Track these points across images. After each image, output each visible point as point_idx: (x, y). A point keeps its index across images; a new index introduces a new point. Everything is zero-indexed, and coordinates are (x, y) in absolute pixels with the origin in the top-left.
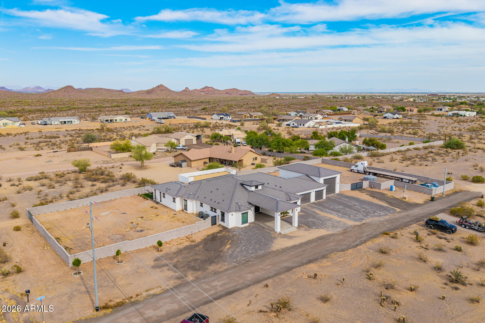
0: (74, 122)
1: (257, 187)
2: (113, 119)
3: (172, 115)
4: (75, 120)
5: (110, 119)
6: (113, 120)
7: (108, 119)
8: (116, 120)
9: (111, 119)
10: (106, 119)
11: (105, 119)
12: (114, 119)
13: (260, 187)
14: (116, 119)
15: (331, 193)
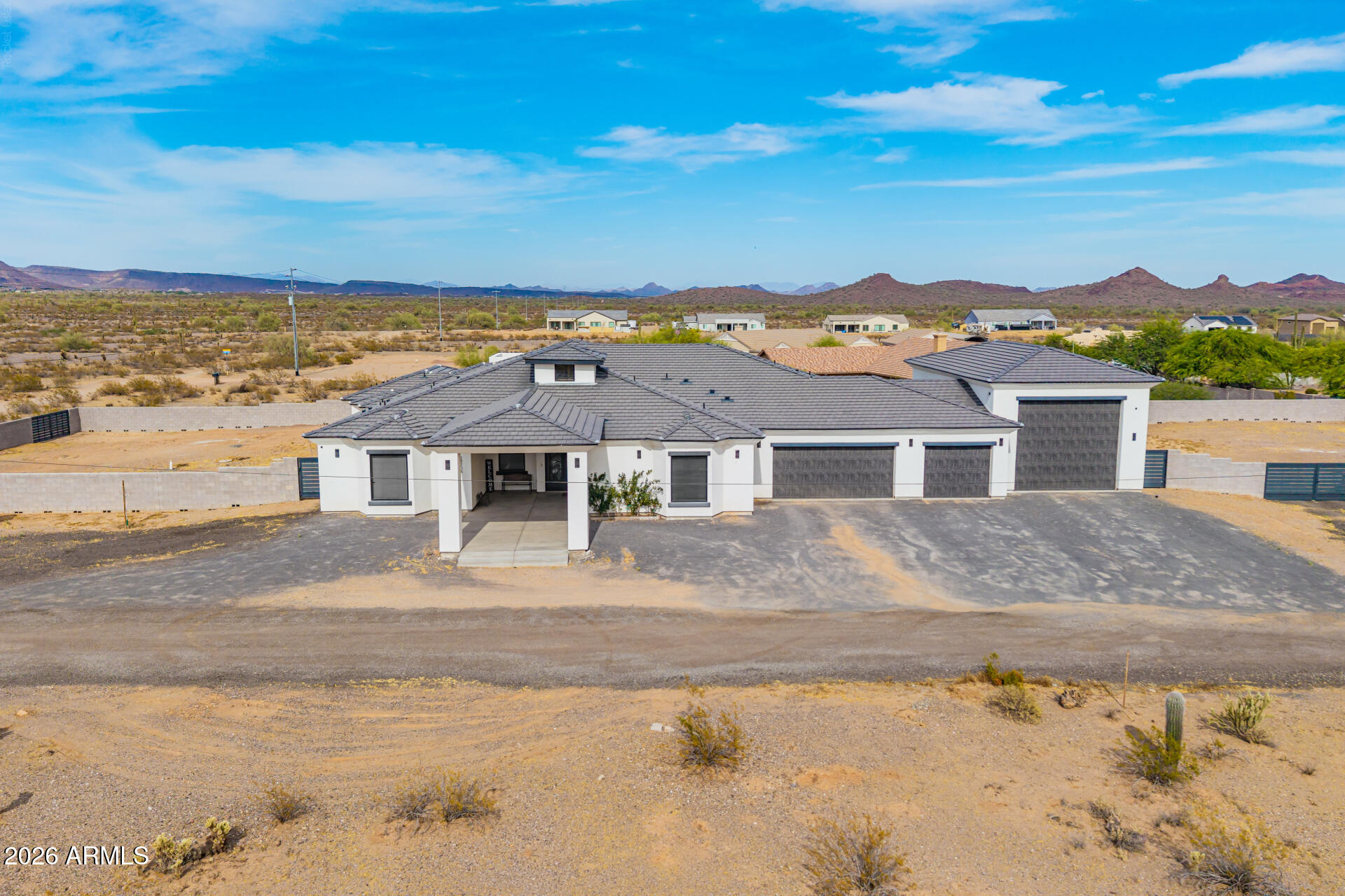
0: (752, 326)
1: (565, 370)
2: (857, 323)
3: (1043, 318)
4: (754, 322)
5: (847, 324)
6: (858, 326)
7: (843, 323)
8: (866, 328)
9: (852, 323)
10: (838, 323)
11: (835, 323)
12: (861, 324)
13: (585, 376)
14: (865, 323)
15: (1078, 484)
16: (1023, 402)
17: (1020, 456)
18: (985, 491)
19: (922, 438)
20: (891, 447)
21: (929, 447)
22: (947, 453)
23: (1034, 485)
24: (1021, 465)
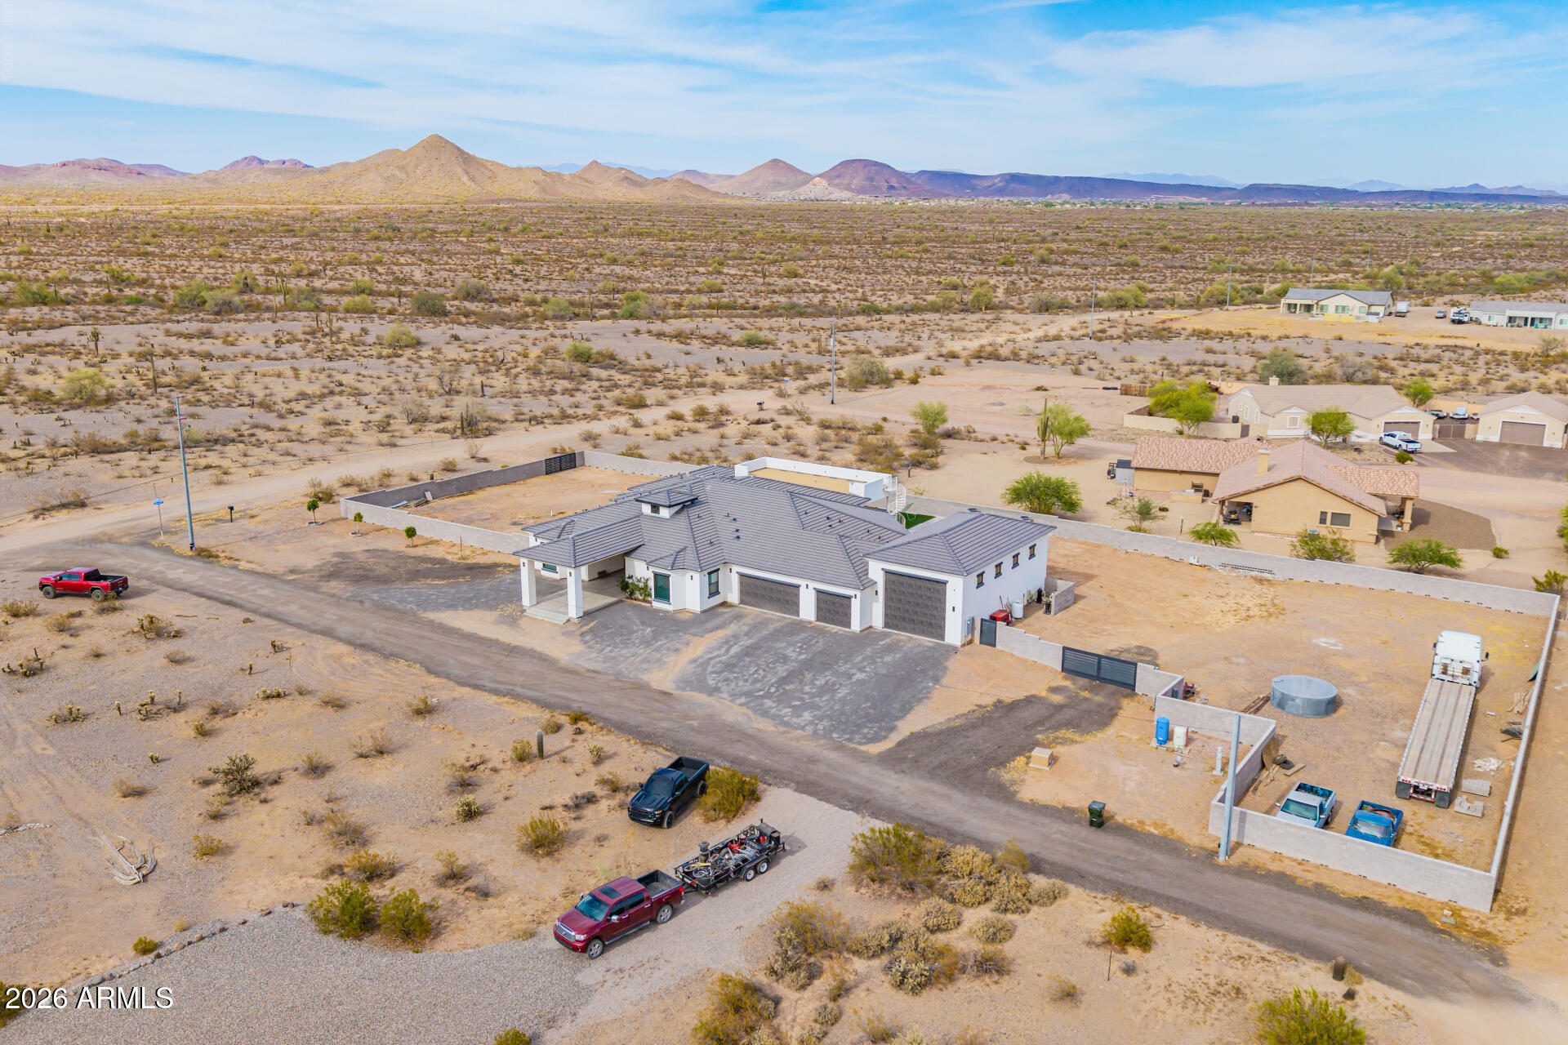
15: (922, 633)
16: (887, 572)
17: (887, 607)
18: (848, 625)
19: (813, 585)
20: (798, 587)
21: (819, 592)
22: (829, 598)
23: (896, 627)
24: (889, 612)
